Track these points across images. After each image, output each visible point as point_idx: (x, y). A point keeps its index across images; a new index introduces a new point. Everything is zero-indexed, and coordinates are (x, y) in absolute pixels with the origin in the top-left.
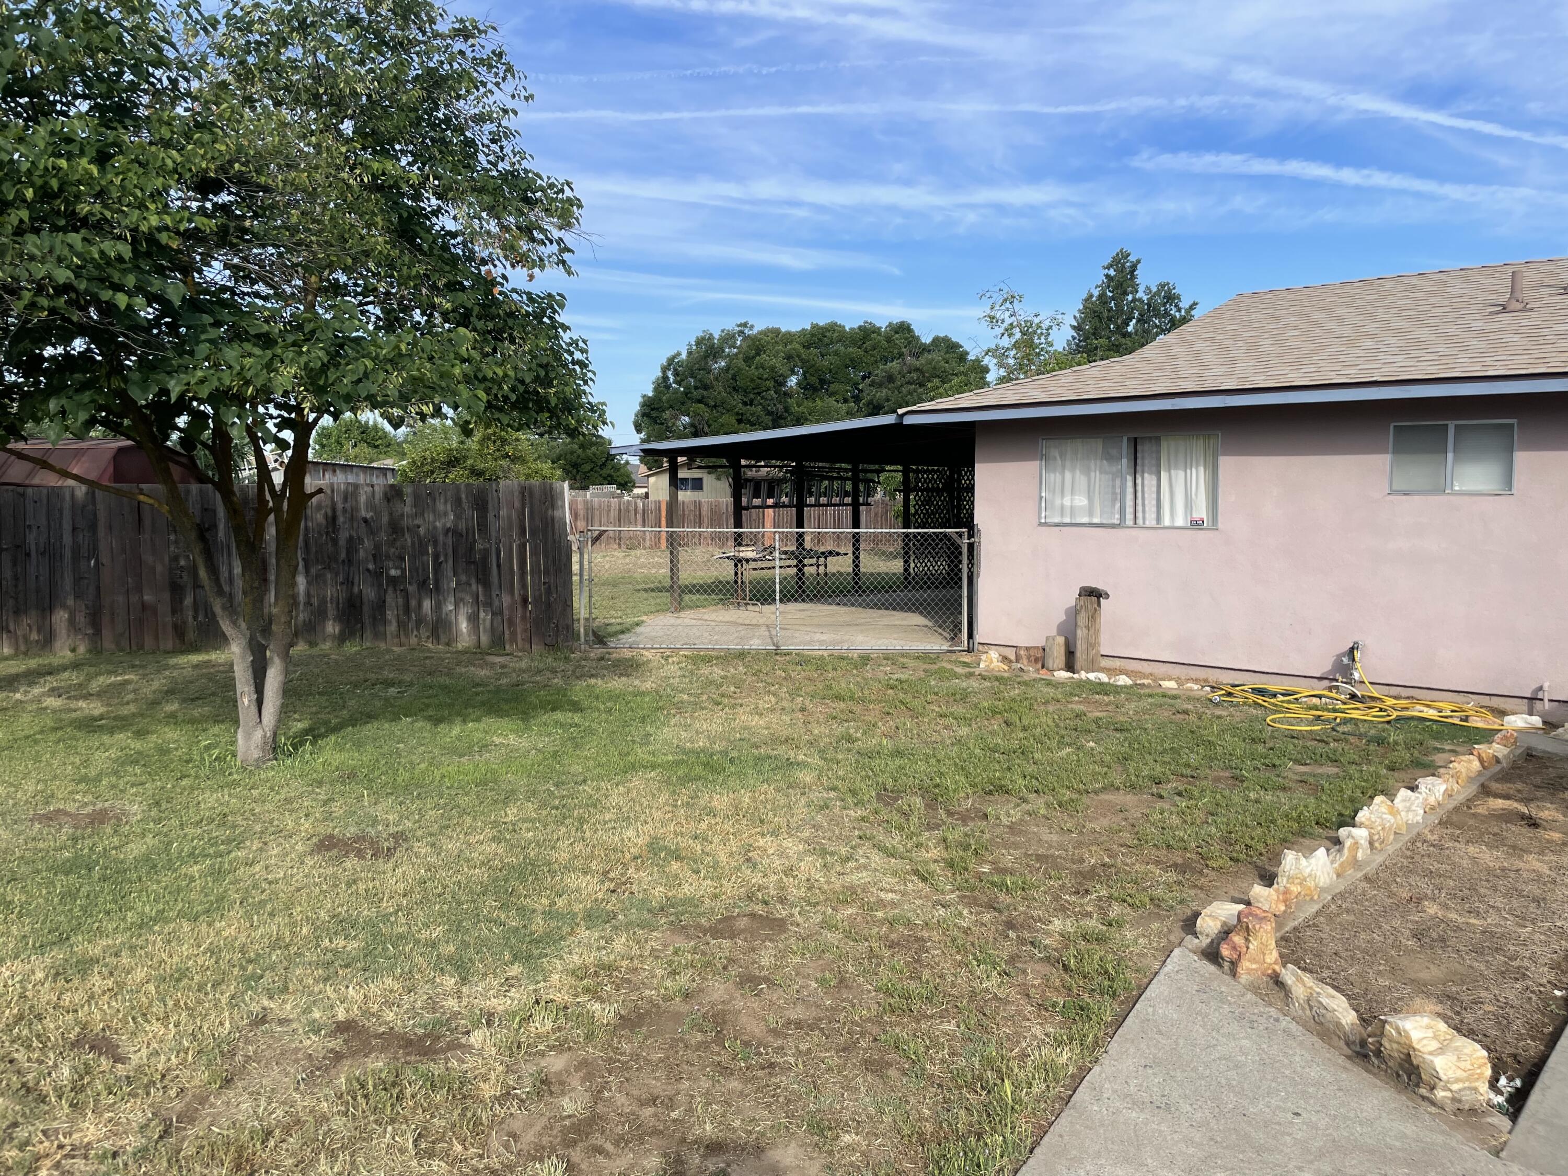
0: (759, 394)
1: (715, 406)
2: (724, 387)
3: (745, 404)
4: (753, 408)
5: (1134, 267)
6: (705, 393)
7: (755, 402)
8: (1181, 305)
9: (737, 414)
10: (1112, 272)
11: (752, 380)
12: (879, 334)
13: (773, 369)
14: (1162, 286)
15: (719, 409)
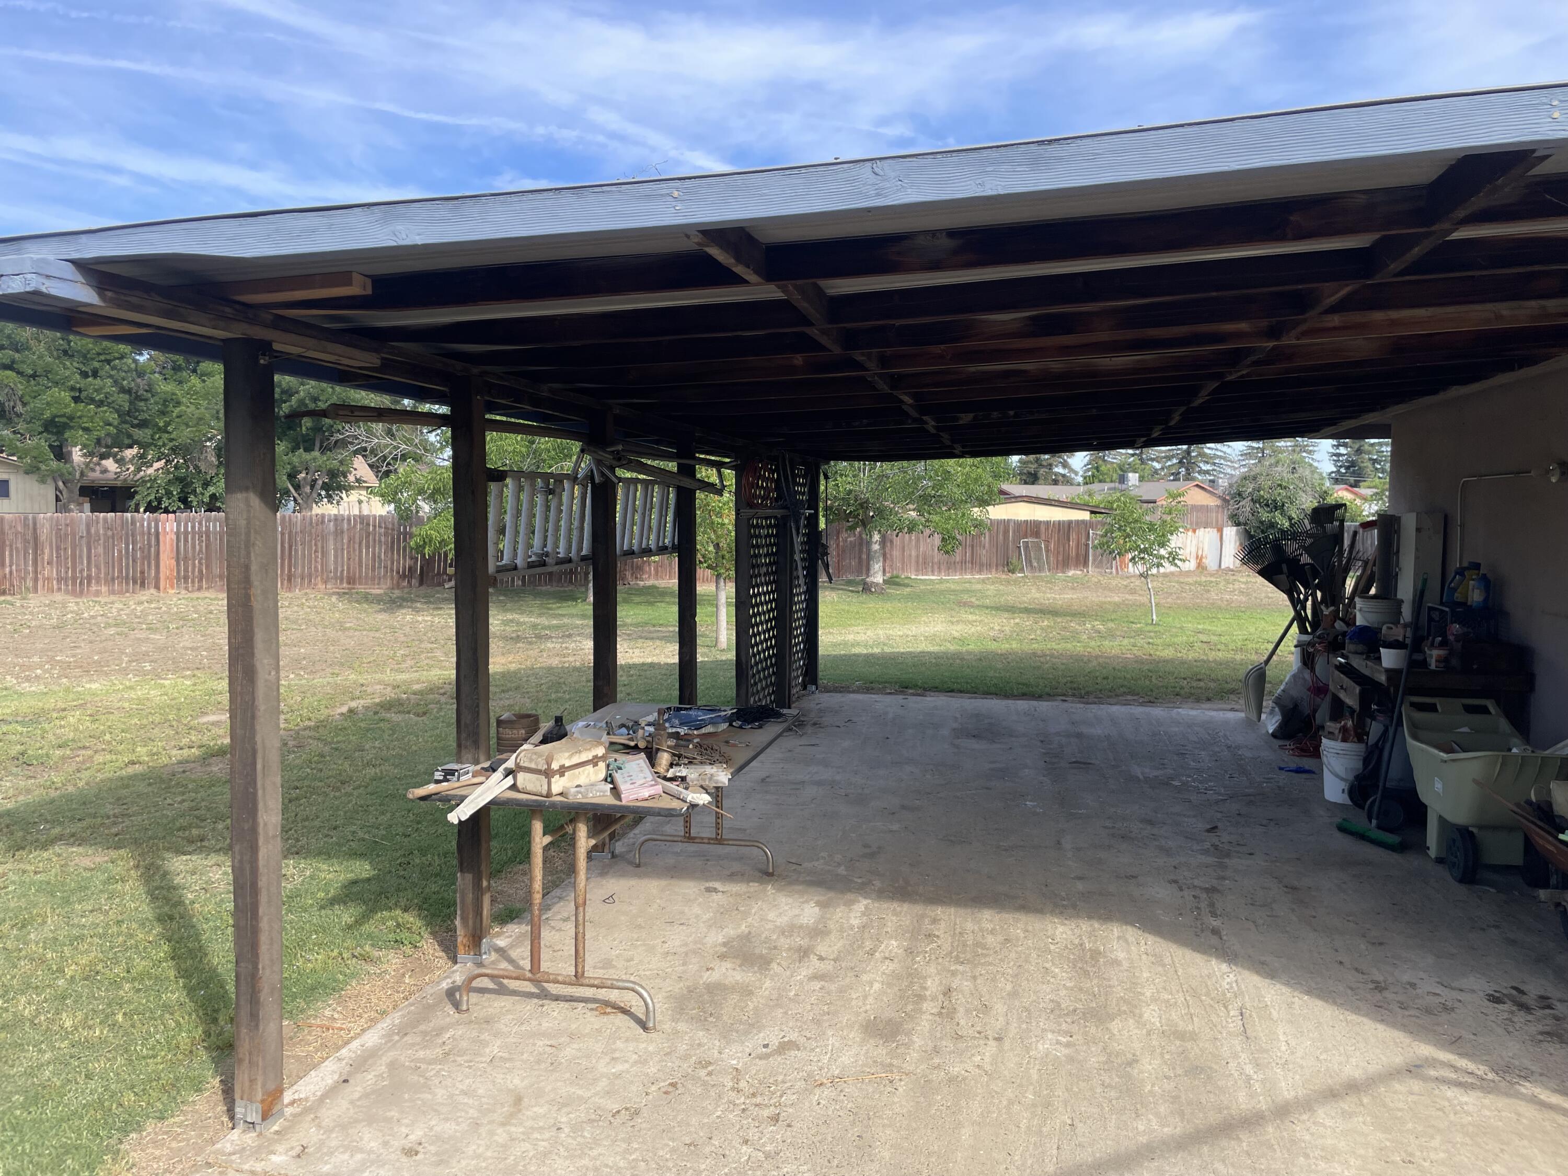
0: (108, 362)
1: (34, 376)
2: (48, 349)
3: (85, 375)
4: (98, 381)
6: (17, 356)
7: (101, 373)
9: (73, 389)
15: (40, 380)
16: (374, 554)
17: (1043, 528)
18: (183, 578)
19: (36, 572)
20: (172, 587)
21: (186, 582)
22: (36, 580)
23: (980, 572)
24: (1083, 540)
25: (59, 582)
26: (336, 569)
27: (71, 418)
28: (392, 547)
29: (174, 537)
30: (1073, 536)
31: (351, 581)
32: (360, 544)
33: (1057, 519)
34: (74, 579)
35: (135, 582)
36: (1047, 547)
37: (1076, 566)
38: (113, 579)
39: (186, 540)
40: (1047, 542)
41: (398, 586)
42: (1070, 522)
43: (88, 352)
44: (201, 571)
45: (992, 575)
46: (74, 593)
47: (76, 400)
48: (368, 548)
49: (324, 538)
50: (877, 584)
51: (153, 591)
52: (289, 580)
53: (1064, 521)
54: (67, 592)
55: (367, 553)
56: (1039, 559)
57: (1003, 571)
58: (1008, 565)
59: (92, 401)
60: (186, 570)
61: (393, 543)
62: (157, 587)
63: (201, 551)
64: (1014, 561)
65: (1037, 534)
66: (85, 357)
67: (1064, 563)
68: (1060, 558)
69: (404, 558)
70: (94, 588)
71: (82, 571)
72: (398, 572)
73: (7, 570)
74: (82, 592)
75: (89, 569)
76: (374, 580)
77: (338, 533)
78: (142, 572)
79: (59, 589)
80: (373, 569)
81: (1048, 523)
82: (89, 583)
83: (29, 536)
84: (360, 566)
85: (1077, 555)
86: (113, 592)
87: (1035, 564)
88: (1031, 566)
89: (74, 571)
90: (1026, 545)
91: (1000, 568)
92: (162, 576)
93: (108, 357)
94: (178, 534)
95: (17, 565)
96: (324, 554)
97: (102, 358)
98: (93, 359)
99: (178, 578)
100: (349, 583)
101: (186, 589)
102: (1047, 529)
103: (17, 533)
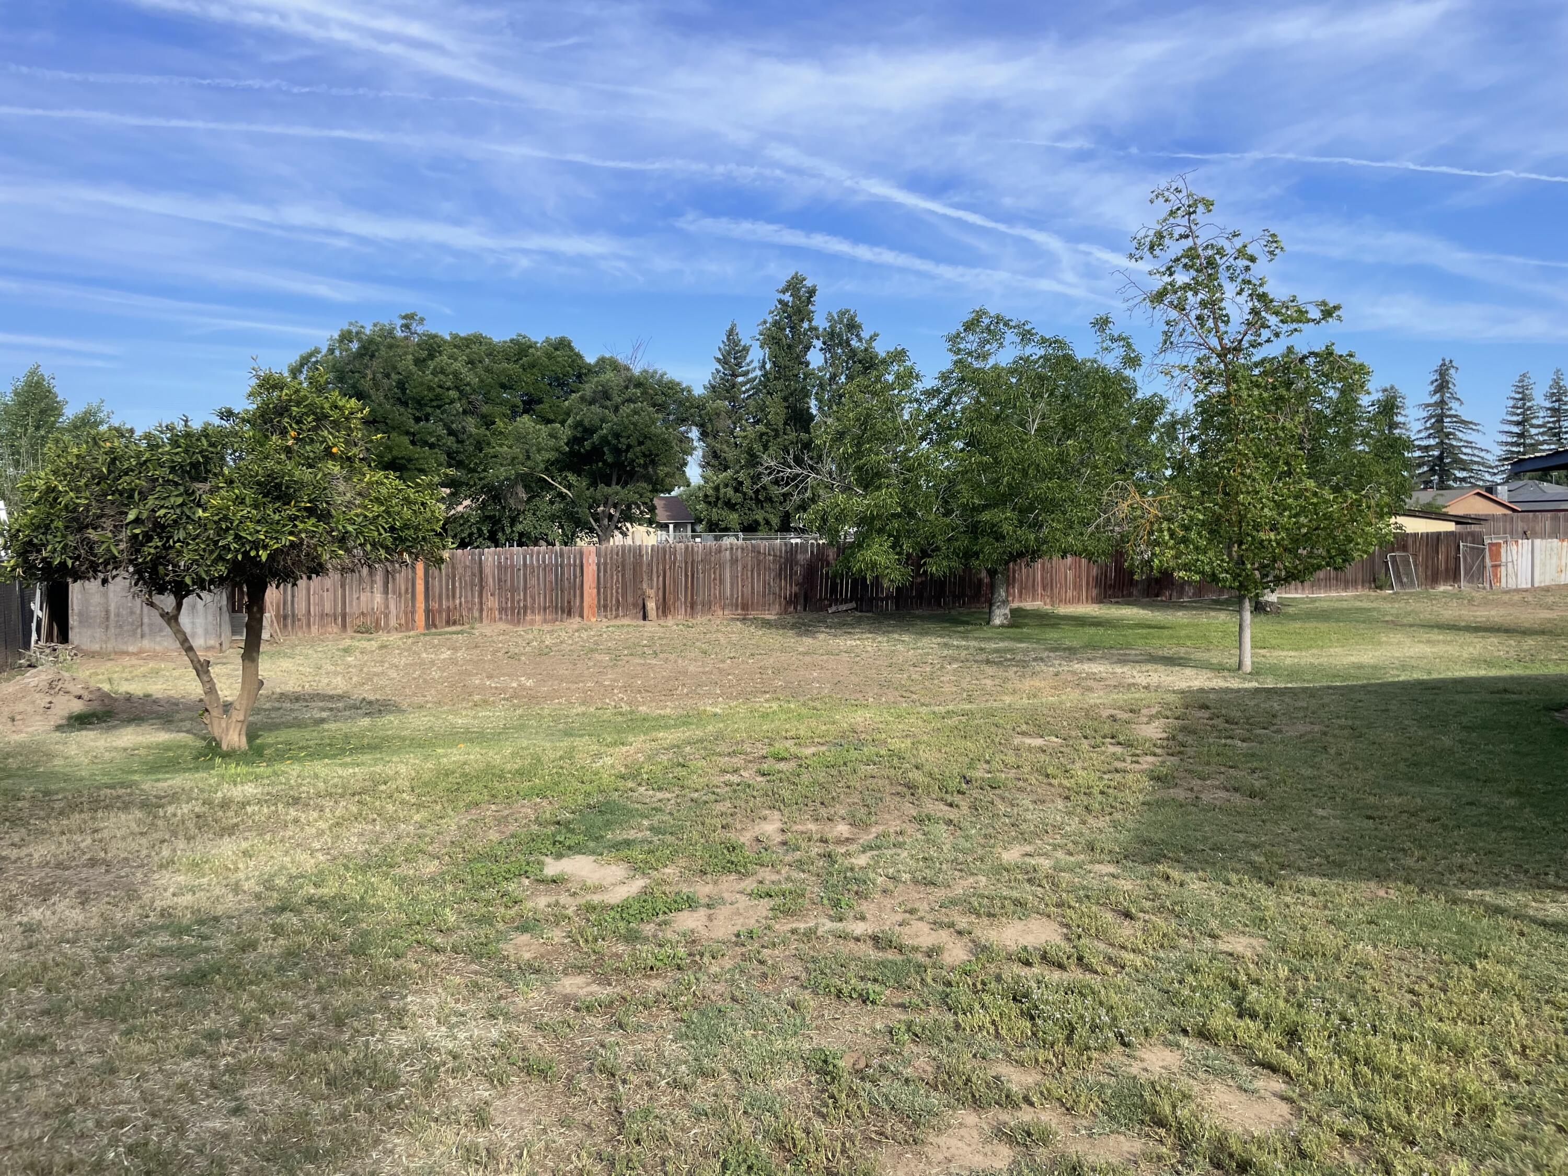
0: (439, 407)
3: (419, 420)
4: (430, 425)
5: (812, 292)
7: (433, 417)
8: (863, 334)
9: (409, 433)
10: (787, 297)
11: (430, 389)
12: (536, 348)
13: (456, 374)
14: (842, 314)
16: (764, 581)
17: (1410, 541)
18: (603, 607)
19: (481, 603)
20: (594, 615)
21: (605, 610)
22: (481, 610)
23: (1346, 588)
24: (1453, 553)
25: (500, 613)
26: (732, 595)
27: (410, 460)
28: (780, 574)
29: (595, 568)
30: (1442, 549)
31: (745, 607)
32: (752, 571)
33: (1425, 531)
34: (513, 609)
35: (563, 612)
36: (1415, 562)
37: (1446, 581)
38: (545, 609)
39: (605, 571)
40: (1415, 556)
41: (786, 612)
42: (1439, 534)
43: (423, 398)
44: (618, 601)
45: (1360, 592)
46: (511, 622)
47: (413, 443)
48: (759, 575)
49: (721, 566)
50: (1272, 603)
51: (578, 619)
52: (692, 608)
53: (1432, 533)
54: (507, 621)
55: (759, 580)
56: (1409, 574)
57: (1370, 588)
58: (1374, 581)
59: (426, 443)
60: (605, 600)
61: (781, 570)
62: (582, 616)
63: (617, 580)
64: (1382, 576)
65: (1404, 548)
66: (419, 402)
67: (1434, 578)
68: (1429, 573)
69: (791, 586)
70: (529, 617)
71: (519, 602)
72: (785, 598)
73: (457, 602)
74: (519, 622)
75: (525, 600)
76: (765, 606)
77: (734, 561)
78: (569, 602)
79: (501, 619)
80: (764, 596)
81: (1416, 535)
82: (525, 613)
83: (476, 571)
84: (753, 593)
85: (1447, 569)
86: (545, 621)
87: (1405, 580)
88: (1401, 582)
89: (513, 602)
90: (1393, 558)
91: (1367, 585)
92: (586, 604)
93: (439, 403)
94: (598, 565)
95: (466, 597)
96: (722, 581)
97: (435, 404)
98: (426, 405)
99: (599, 609)
100: (743, 609)
101: (606, 617)
102: (1414, 542)
103: (465, 567)
